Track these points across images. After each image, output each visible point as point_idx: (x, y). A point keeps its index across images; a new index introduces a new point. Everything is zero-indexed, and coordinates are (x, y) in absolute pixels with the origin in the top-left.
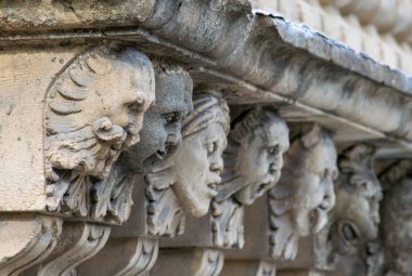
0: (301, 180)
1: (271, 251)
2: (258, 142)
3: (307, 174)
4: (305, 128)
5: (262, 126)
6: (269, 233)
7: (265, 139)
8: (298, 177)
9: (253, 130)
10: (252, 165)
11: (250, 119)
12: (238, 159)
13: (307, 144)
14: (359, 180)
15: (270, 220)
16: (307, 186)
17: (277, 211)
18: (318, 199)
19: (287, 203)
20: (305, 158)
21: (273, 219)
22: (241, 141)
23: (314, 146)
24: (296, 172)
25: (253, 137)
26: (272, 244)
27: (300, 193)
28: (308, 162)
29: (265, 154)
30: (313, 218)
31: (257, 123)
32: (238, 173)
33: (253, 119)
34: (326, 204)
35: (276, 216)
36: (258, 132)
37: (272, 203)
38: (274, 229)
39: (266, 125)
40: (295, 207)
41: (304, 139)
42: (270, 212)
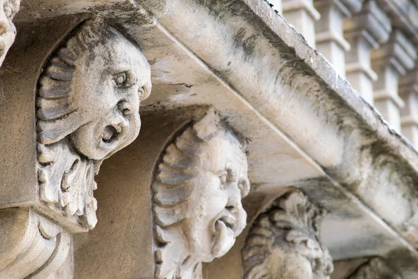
0: (194, 181)
1: (157, 270)
2: (98, 64)
3: (202, 173)
4: (198, 112)
5: (103, 43)
6: (154, 248)
7: (109, 60)
8: (190, 176)
9: (91, 47)
10: (92, 95)
11: (87, 33)
12: (72, 86)
13: (200, 134)
15: (155, 230)
16: (203, 188)
17: (166, 221)
19: (177, 212)
20: (200, 152)
21: (159, 230)
22: (75, 63)
23: (210, 137)
24: (188, 170)
25: (92, 57)
26: (159, 262)
27: (193, 196)
28: (202, 156)
29: (110, 83)
31: (97, 38)
32: (73, 106)
33: (91, 33)
35: (165, 228)
36: (97, 50)
37: (158, 210)
38: (161, 244)
39: (109, 42)
40: (188, 216)
41: (196, 127)
42: (156, 222)
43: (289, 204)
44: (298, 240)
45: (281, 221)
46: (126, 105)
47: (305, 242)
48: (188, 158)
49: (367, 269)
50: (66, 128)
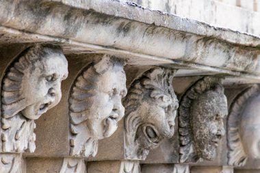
0: (94, 98)
1: (71, 151)
2: (37, 72)
3: (98, 93)
4: (97, 58)
5: (40, 60)
6: (69, 137)
7: (43, 70)
8: (92, 95)
9: (33, 63)
10: (33, 90)
11: (31, 55)
12: (22, 85)
13: (98, 70)
14: (157, 94)
15: (70, 127)
16: (99, 102)
17: (76, 121)
18: (108, 111)
19: (83, 115)
20: (98, 81)
21: (72, 126)
22: (24, 72)
23: (104, 72)
24: (90, 91)
25: (33, 69)
26: (72, 146)
27: (93, 107)
28: (99, 83)
29: (44, 81)
30: (105, 125)
31: (36, 57)
32: (22, 96)
33: (33, 55)
34: (115, 115)
35: (75, 125)
36: (37, 64)
37: (72, 115)
38: (74, 135)
39: (44, 59)
40: (89, 118)
41: (95, 66)
42: (71, 122)
43: (152, 75)
44: (157, 97)
45: (148, 85)
46: (53, 91)
47: (162, 98)
48: (91, 84)
49: (202, 83)
50: (18, 107)
